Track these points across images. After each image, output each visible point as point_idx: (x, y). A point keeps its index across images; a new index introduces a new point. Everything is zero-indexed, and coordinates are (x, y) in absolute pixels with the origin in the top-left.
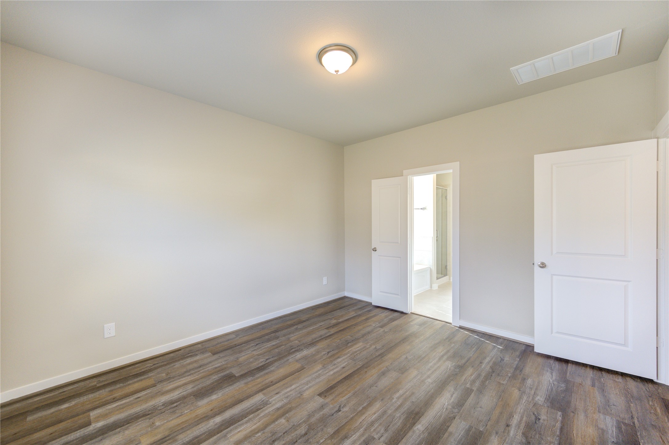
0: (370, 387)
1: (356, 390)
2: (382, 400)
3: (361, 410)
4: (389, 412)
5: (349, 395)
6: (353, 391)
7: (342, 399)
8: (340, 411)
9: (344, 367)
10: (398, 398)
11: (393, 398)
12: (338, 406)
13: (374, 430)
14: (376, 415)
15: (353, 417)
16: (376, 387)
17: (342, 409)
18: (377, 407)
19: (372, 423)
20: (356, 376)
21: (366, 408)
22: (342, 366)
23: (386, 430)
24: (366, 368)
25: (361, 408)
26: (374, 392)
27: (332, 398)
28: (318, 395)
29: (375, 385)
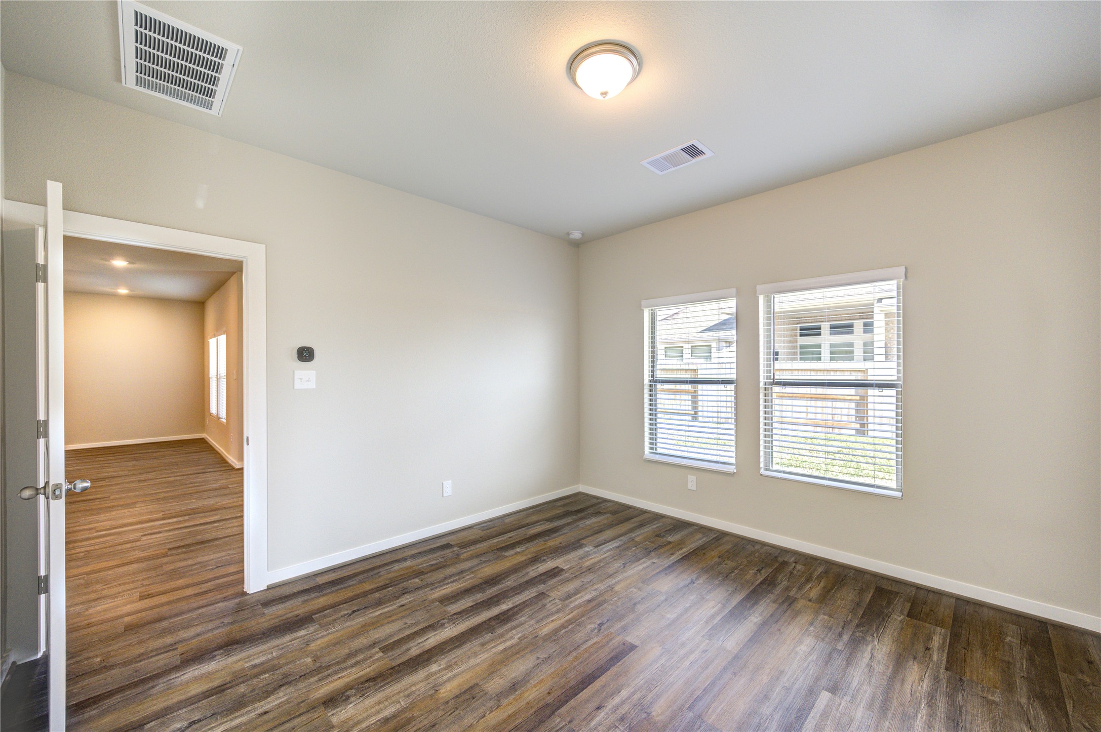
0: (550, 658)
1: (575, 654)
2: (537, 637)
3: (570, 625)
4: (532, 622)
5: (587, 646)
6: (580, 651)
7: (597, 639)
8: (599, 625)
9: (599, 708)
10: (512, 638)
11: (519, 639)
12: (602, 631)
13: (557, 606)
14: (551, 619)
15: (582, 617)
16: (538, 658)
17: (596, 626)
18: (547, 628)
19: (558, 611)
20: (572, 683)
21: (563, 626)
22: (602, 714)
23: (544, 605)
24: (548, 705)
25: (570, 627)
26: (545, 648)
27: (614, 641)
28: (637, 647)
29: (539, 661)
